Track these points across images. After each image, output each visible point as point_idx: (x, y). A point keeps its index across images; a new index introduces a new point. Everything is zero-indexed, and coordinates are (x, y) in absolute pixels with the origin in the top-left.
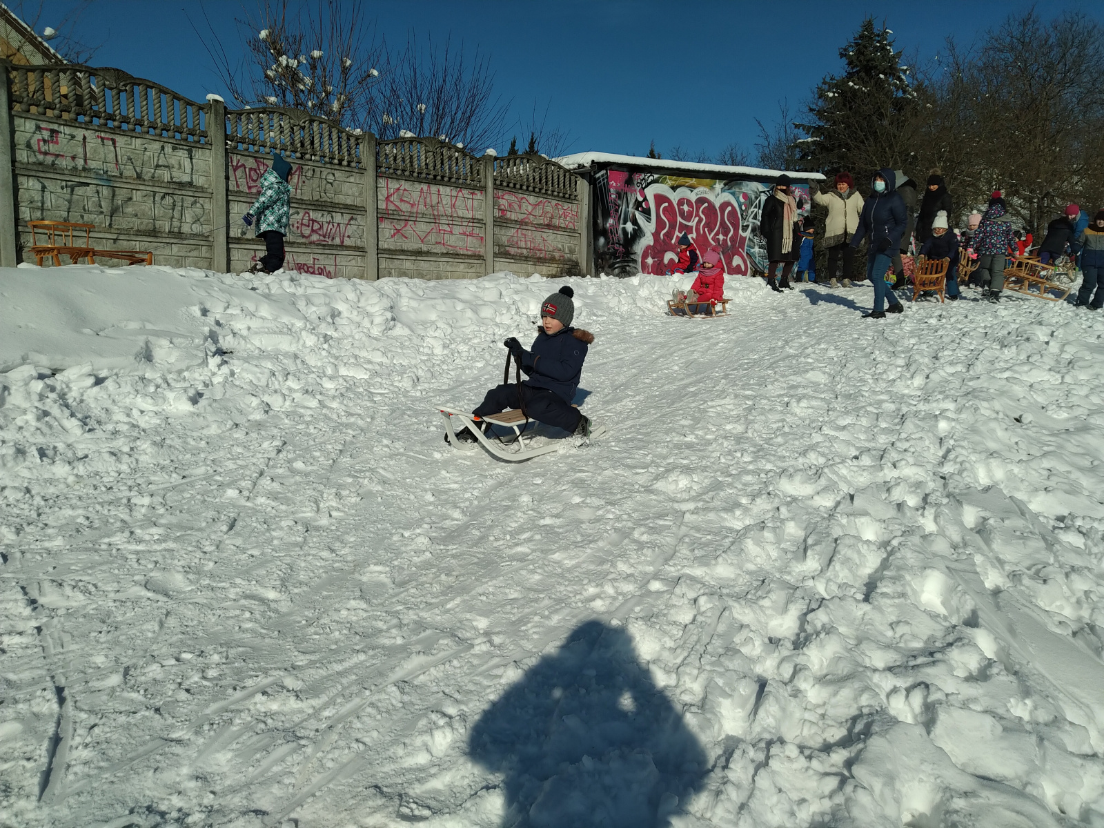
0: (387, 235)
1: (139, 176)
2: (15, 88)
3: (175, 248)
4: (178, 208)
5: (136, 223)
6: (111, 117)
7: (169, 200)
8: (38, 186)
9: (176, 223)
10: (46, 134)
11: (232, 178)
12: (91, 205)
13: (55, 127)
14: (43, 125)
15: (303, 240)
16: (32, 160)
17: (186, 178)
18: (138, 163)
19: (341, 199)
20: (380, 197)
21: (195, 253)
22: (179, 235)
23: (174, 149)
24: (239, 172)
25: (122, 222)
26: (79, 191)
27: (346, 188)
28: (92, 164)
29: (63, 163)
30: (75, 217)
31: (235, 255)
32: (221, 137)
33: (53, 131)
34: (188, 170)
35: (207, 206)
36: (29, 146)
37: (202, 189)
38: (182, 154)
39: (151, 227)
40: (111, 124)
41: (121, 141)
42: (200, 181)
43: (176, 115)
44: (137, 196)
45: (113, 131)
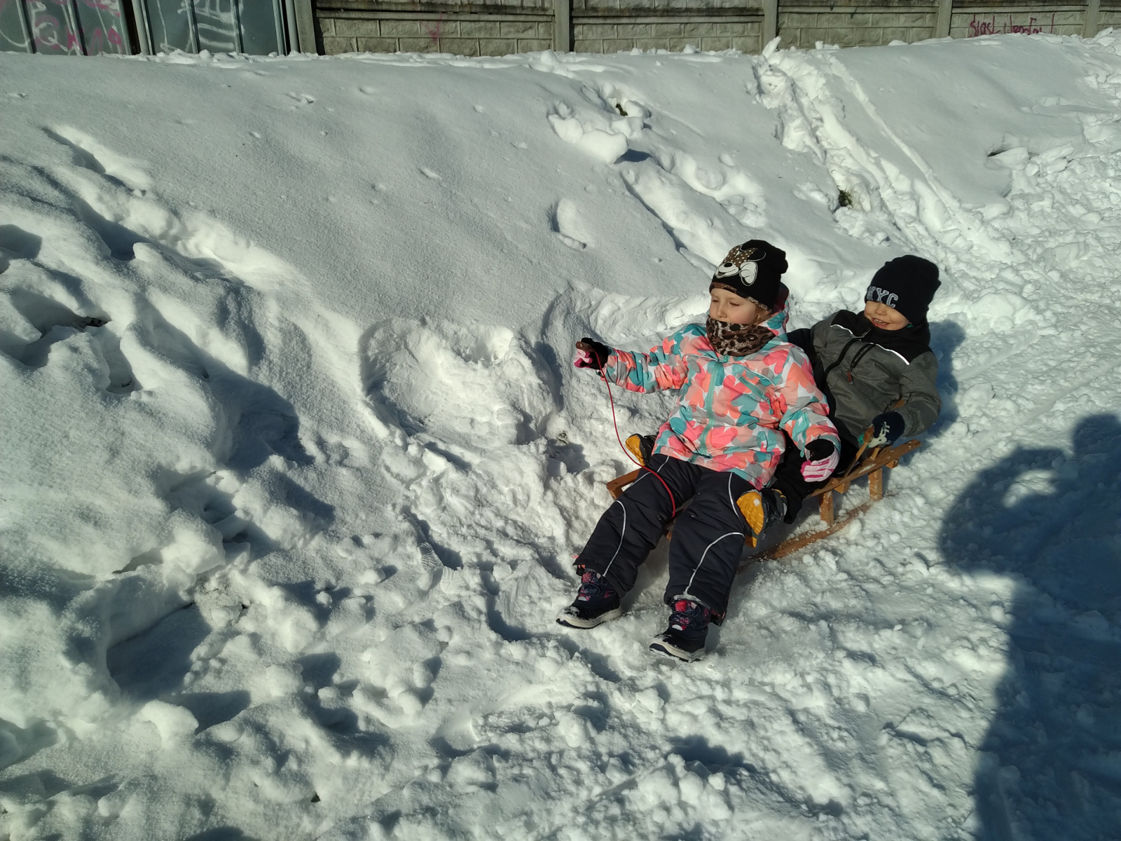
3: (902, 18)
31: (957, 21)
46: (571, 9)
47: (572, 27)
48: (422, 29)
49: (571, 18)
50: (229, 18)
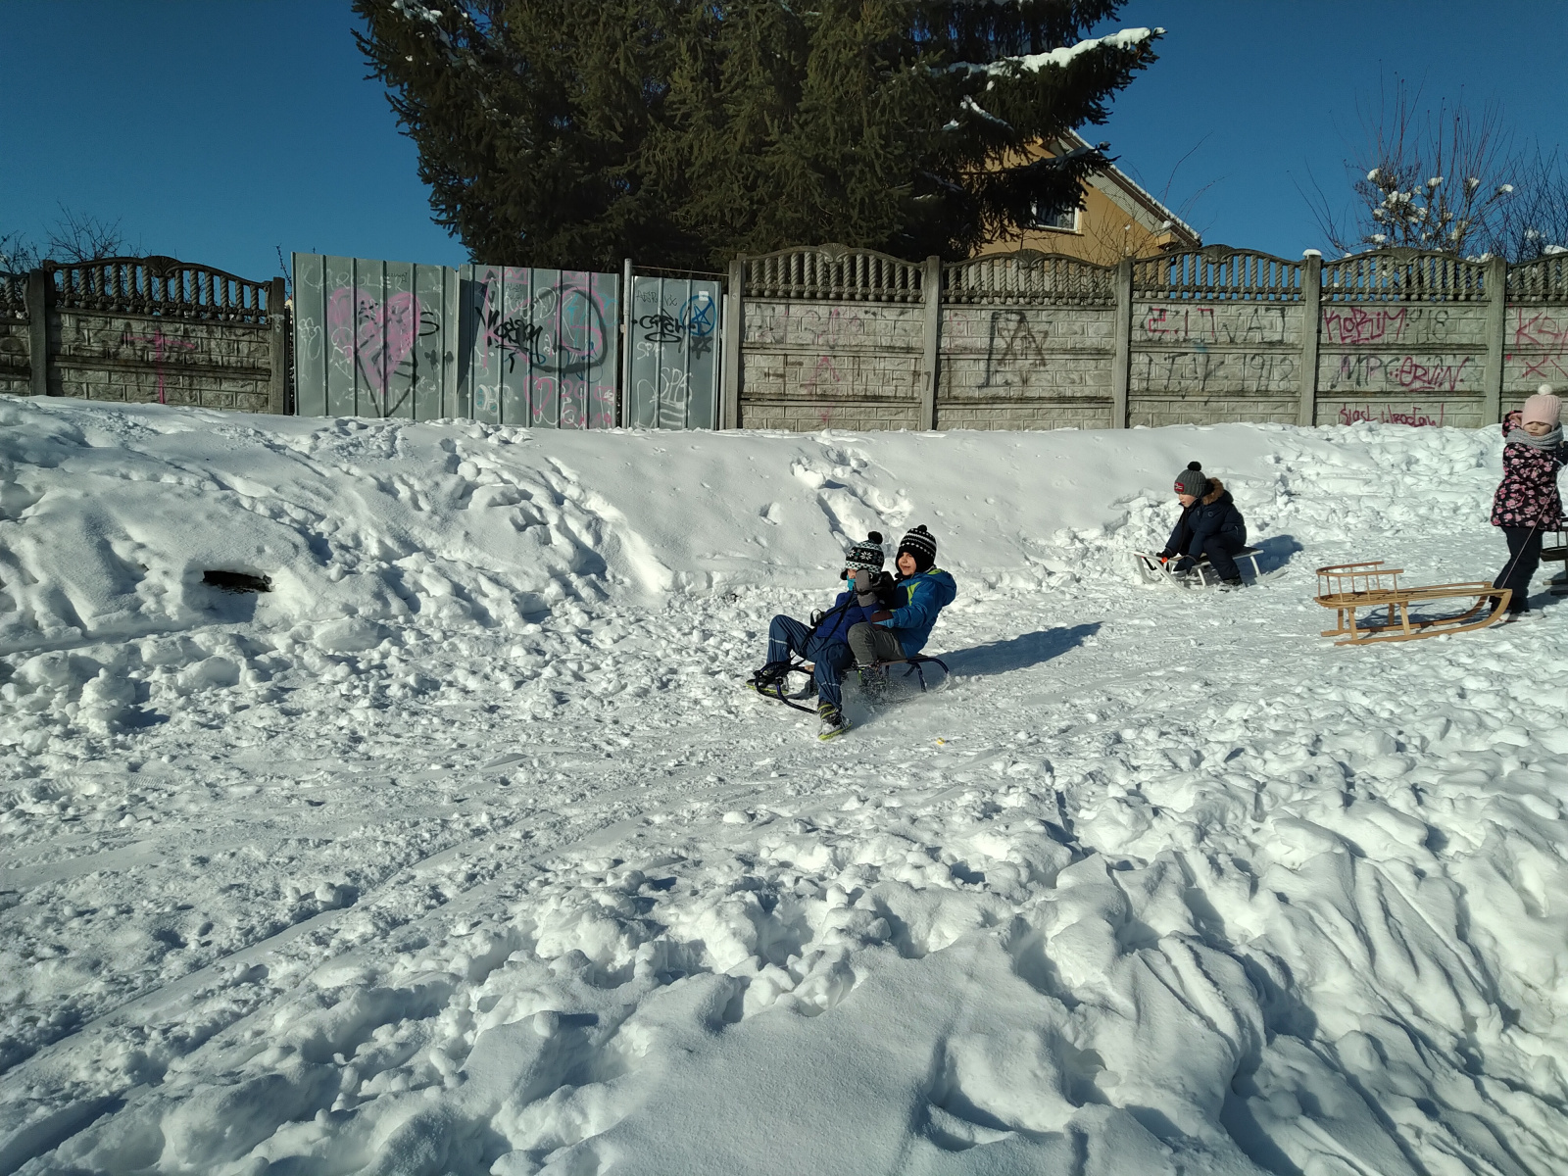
0: (1516, 373)
1: (1232, 341)
2: (1136, 278)
3: (1261, 406)
4: (1267, 367)
5: (1226, 385)
6: (1211, 290)
7: (1258, 360)
8: (1147, 360)
9: (1264, 382)
10: (1156, 314)
11: (1324, 331)
12: (1188, 373)
13: (1163, 306)
14: (1154, 306)
15: (1403, 389)
16: (1144, 338)
17: (1277, 337)
18: (1232, 329)
19: (1455, 339)
20: (1509, 331)
21: (1280, 410)
22: (1265, 393)
23: (1267, 310)
24: (1332, 325)
25: (1213, 385)
26: (1179, 360)
27: (1463, 326)
28: (1192, 335)
29: (1168, 337)
30: (1174, 386)
31: (1322, 409)
32: (1315, 292)
33: (1162, 311)
34: (1280, 329)
35: (1296, 362)
36: (1142, 326)
37: (1293, 346)
38: (1275, 314)
39: (1239, 388)
40: (1210, 296)
41: (1217, 310)
42: (1290, 338)
43: (1273, 276)
44: (1229, 359)
45: (1212, 302)
46: (936, 397)
47: (935, 411)
48: (816, 412)
49: (935, 406)
50: (681, 405)
